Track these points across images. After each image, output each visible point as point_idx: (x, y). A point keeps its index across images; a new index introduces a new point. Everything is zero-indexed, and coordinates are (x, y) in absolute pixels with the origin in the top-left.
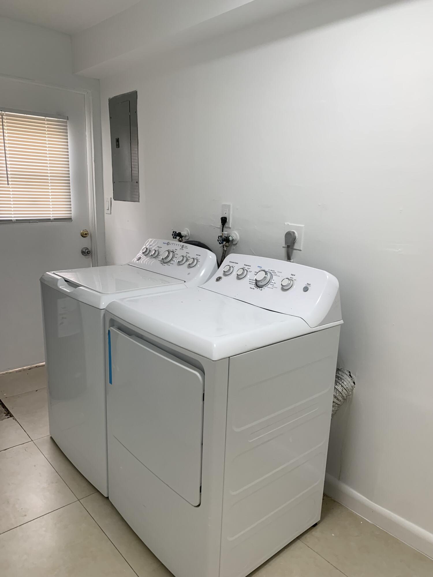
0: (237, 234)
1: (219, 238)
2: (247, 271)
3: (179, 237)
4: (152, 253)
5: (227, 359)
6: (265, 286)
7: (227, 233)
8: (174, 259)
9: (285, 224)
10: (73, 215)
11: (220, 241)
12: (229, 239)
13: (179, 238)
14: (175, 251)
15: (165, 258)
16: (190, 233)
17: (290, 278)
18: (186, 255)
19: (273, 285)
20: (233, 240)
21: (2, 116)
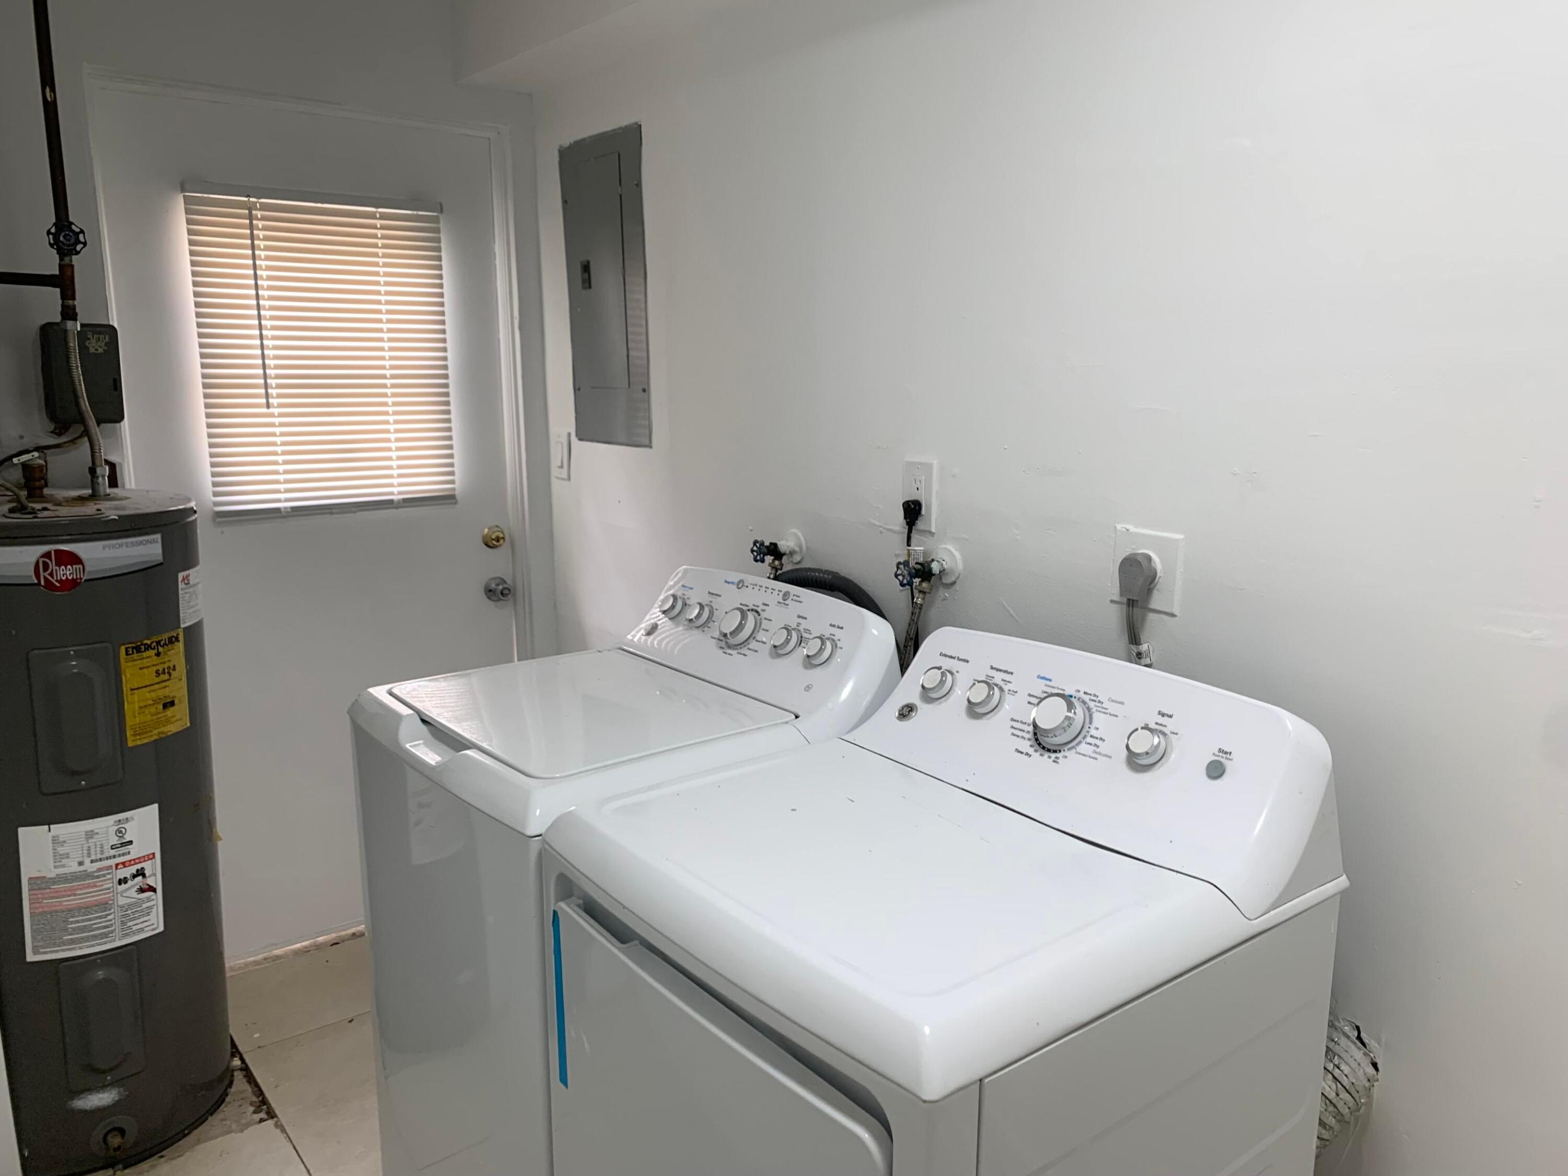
0: (957, 554)
1: (898, 568)
2: (1001, 689)
3: (771, 555)
4: (691, 613)
5: (973, 1087)
6: (1069, 749)
7: (922, 548)
8: (761, 636)
9: (1115, 527)
10: (459, 483)
11: (904, 576)
12: (931, 569)
13: (773, 561)
14: (764, 610)
15: (731, 633)
16: (806, 543)
17: (1152, 726)
18: (799, 624)
19: (1096, 745)
20: (943, 571)
21: (250, 210)
